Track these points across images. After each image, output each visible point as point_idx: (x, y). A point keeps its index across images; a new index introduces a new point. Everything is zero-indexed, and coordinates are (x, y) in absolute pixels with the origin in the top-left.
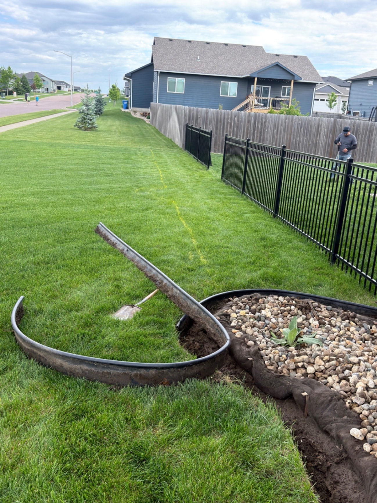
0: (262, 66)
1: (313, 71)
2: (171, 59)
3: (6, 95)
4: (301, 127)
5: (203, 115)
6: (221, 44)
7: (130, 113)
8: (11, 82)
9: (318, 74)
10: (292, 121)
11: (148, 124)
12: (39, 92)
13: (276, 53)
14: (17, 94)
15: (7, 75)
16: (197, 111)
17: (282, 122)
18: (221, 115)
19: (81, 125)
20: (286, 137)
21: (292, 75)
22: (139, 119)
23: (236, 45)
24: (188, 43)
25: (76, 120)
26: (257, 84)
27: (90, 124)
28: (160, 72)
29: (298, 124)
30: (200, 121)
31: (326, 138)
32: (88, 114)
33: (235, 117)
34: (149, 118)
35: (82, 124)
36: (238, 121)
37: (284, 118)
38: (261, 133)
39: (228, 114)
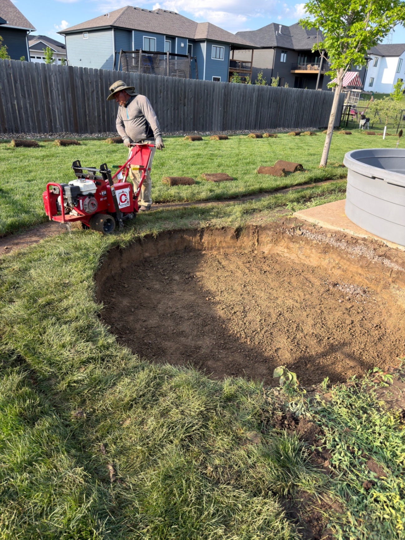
4: (15, 81)
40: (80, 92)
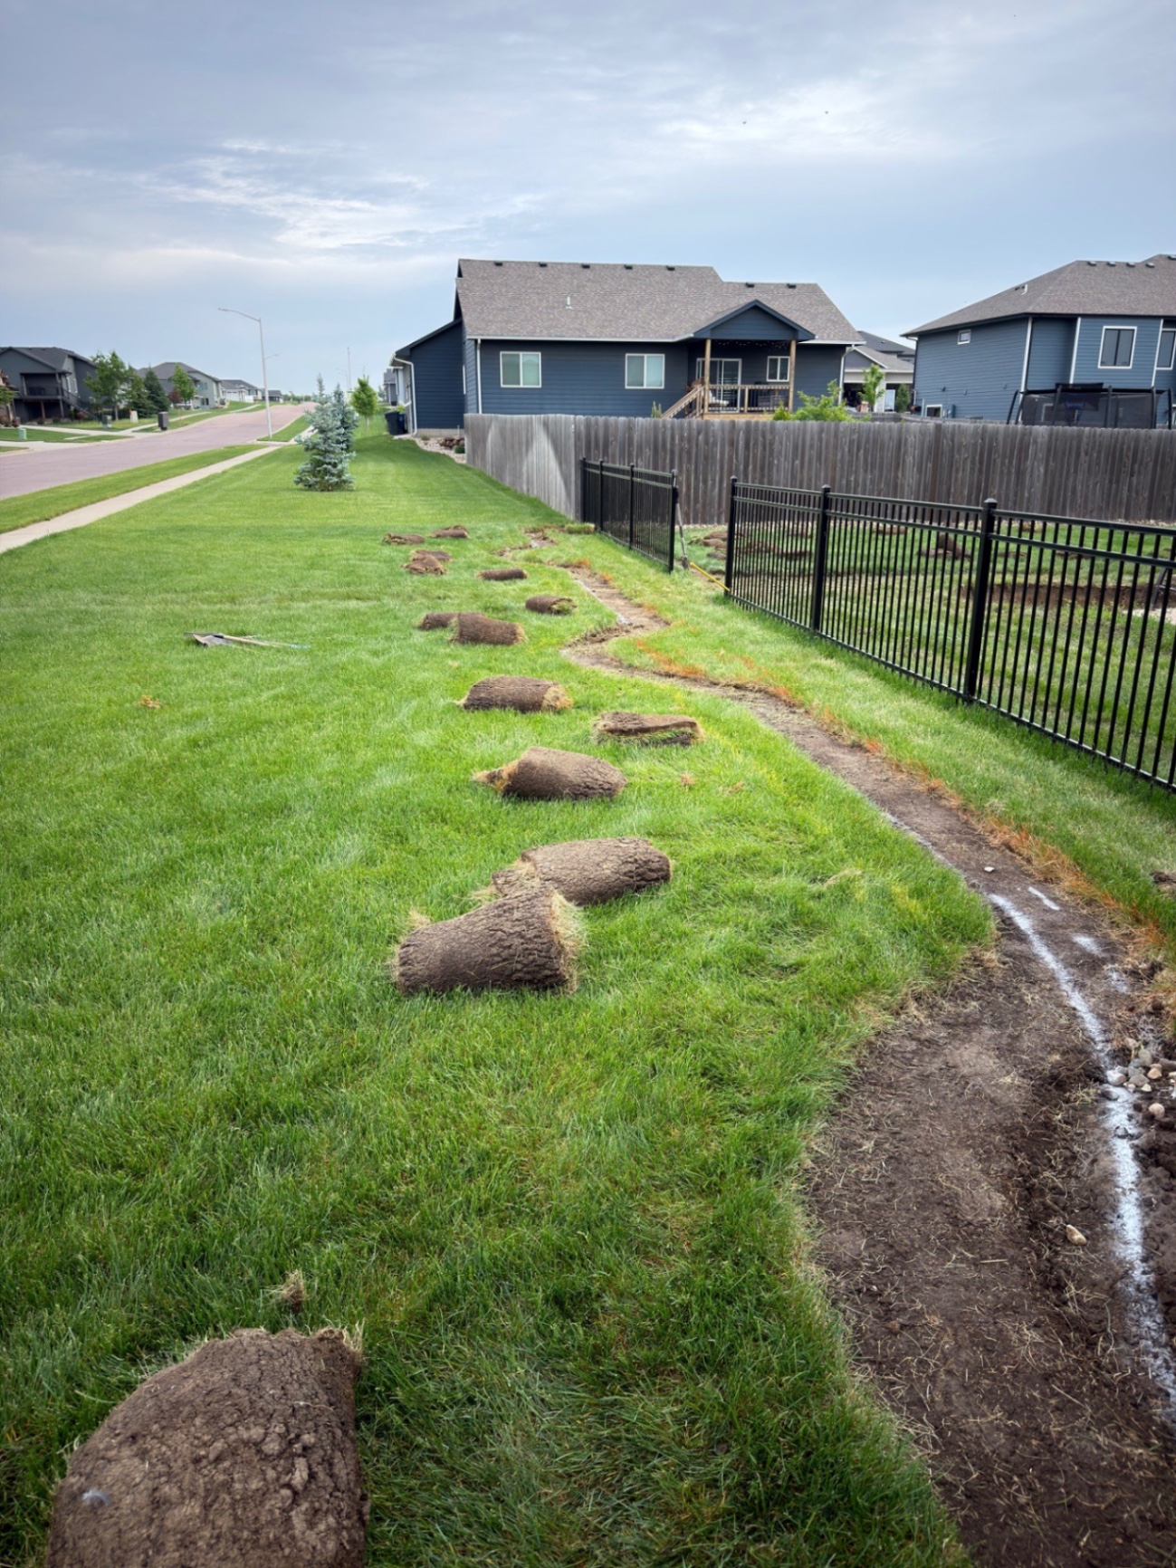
0: (718, 313)
1: (838, 319)
2: (503, 309)
3: (114, 419)
4: (858, 449)
5: (620, 434)
6: (615, 267)
7: (413, 443)
8: (123, 389)
9: (848, 325)
10: (836, 436)
11: (461, 465)
12: (188, 408)
13: (745, 281)
14: (140, 417)
15: (113, 374)
16: (606, 426)
17: (812, 439)
18: (664, 433)
19: (312, 480)
20: (822, 474)
21: (792, 328)
22: (438, 454)
23: (651, 267)
24: (539, 268)
25: (301, 466)
26: (712, 356)
27: (333, 475)
28: (483, 341)
29: (851, 442)
30: (615, 448)
31: (920, 471)
32: (326, 451)
33: (699, 433)
34: (461, 451)
35: (315, 476)
36: (707, 442)
37: (816, 429)
38: (762, 469)
39: (681, 428)
40: (945, 461)
